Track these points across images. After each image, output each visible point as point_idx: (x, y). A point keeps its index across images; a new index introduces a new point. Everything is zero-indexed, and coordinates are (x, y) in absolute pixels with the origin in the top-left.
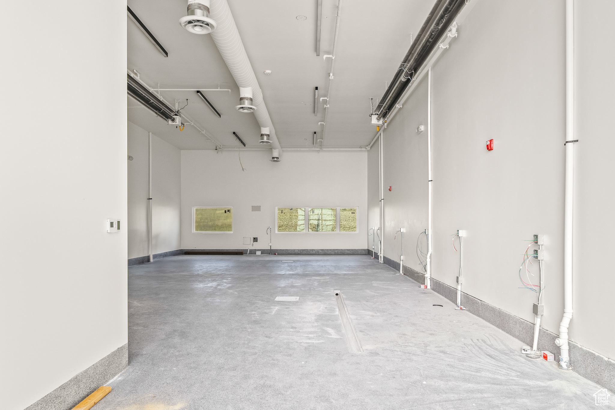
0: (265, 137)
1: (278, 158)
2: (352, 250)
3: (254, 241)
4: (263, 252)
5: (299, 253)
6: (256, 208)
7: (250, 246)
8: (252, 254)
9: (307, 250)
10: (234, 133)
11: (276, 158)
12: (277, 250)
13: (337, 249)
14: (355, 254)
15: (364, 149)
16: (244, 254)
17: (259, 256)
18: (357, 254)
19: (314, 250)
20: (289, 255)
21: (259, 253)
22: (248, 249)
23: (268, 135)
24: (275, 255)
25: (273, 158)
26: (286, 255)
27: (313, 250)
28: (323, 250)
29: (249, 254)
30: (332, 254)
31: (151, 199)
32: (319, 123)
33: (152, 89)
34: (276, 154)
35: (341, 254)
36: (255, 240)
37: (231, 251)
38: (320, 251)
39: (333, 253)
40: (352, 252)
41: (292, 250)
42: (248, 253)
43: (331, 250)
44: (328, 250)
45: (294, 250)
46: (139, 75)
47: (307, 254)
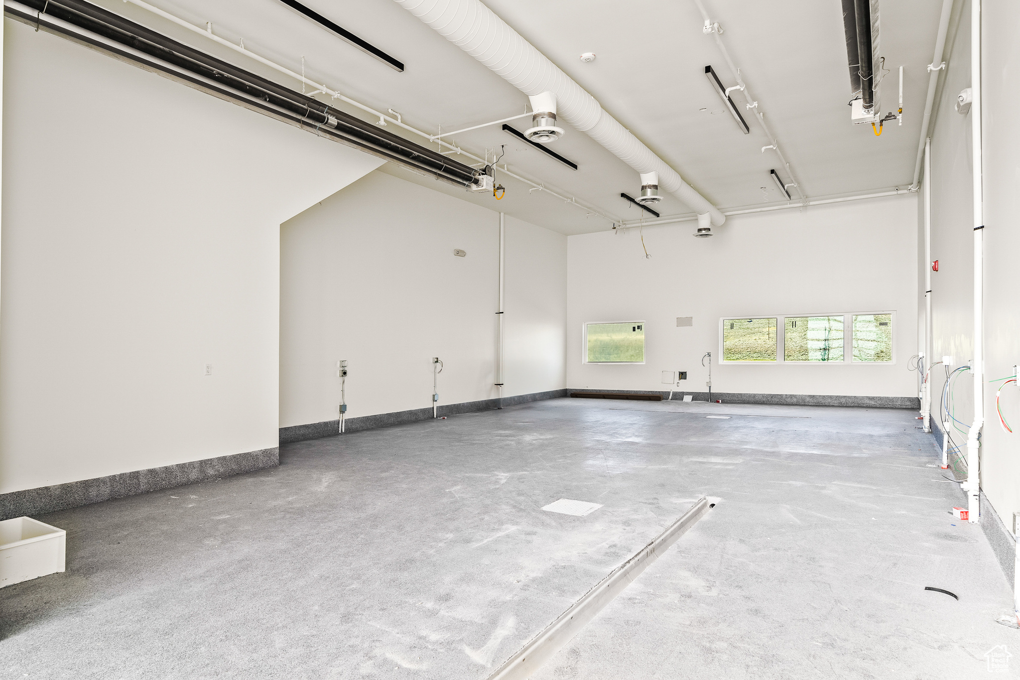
0: (649, 191)
1: (709, 229)
2: (880, 398)
3: (680, 378)
4: (697, 397)
5: (764, 402)
6: (685, 322)
7: (672, 386)
8: (676, 399)
9: (780, 395)
10: (623, 195)
11: (705, 229)
12: (721, 395)
13: (845, 397)
14: (886, 408)
15: (905, 191)
16: (663, 399)
17: (687, 403)
18: (892, 408)
19: (795, 396)
20: (744, 403)
21: (688, 399)
22: (670, 392)
23: (656, 187)
24: (717, 404)
25: (700, 230)
26: (738, 403)
27: (791, 396)
28: (814, 396)
29: (671, 400)
30: (833, 406)
31: (503, 313)
32: (763, 149)
33: (433, 138)
34: (704, 223)
35: (853, 407)
36: (683, 375)
37: (642, 393)
38: (808, 399)
39: (836, 403)
40: (879, 402)
41: (750, 395)
42: (670, 397)
43: (831, 397)
44: (824, 396)
45: (755, 395)
46: (399, 117)
47: (781, 404)
